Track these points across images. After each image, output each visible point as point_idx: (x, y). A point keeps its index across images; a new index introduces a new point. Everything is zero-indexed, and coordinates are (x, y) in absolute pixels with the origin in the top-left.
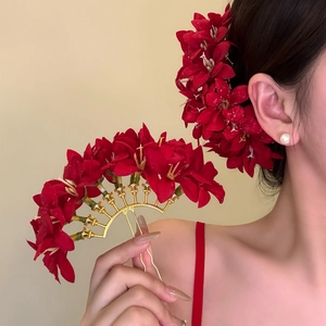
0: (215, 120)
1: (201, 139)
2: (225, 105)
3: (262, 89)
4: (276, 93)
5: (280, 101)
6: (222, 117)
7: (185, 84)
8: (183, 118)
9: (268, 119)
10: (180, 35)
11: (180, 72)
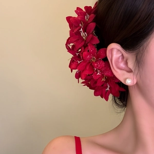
0: (88, 68)
1: (80, 79)
2: (94, 59)
3: (115, 52)
4: (122, 55)
5: (125, 59)
6: (92, 66)
7: (71, 47)
8: (70, 66)
9: (118, 70)
10: (69, 19)
11: (68, 40)
